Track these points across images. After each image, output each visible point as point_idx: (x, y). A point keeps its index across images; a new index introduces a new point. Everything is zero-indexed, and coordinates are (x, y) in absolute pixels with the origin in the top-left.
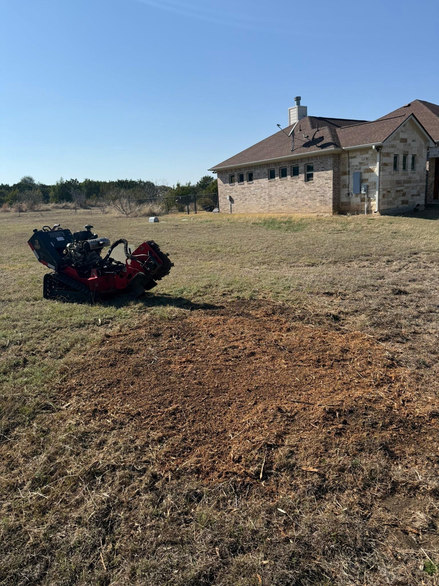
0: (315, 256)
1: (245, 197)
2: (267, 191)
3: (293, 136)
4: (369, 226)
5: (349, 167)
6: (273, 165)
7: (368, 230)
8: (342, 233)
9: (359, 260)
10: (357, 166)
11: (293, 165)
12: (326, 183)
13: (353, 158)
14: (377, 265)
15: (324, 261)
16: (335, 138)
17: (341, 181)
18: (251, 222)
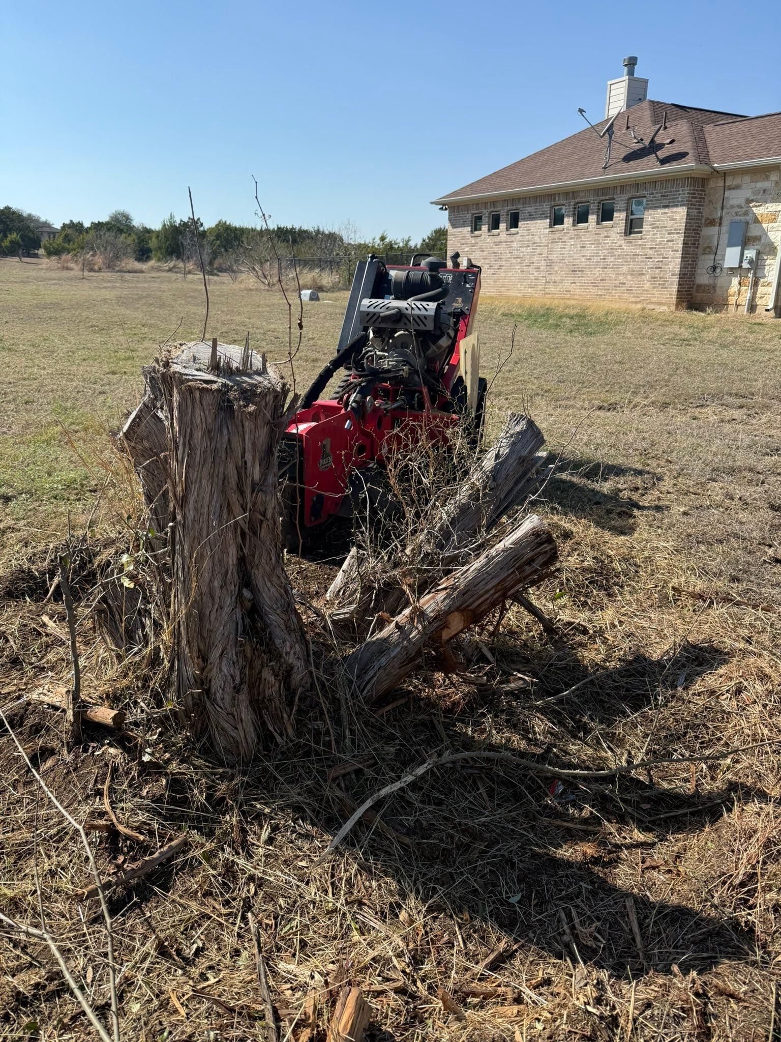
0: (621, 387)
1: (499, 263)
2: (545, 250)
3: (610, 137)
4: (751, 337)
5: (722, 208)
6: (561, 197)
7: (748, 344)
8: (690, 345)
9: (722, 405)
10: (741, 207)
11: (604, 198)
12: (668, 241)
13: (734, 189)
14: (764, 419)
15: (637, 399)
16: (701, 144)
17: (701, 240)
18: (500, 312)
